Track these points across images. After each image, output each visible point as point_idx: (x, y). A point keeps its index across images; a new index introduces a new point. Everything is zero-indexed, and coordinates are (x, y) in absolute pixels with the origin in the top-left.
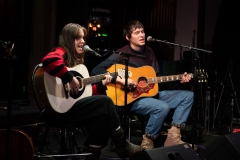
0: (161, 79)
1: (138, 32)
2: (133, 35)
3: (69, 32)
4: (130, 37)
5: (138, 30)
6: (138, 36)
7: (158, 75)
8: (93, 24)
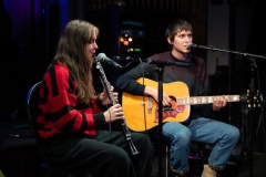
0: (196, 101)
1: (183, 36)
5: (183, 32)
6: (182, 41)
7: (192, 94)
8: (124, 37)
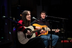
2: (41, 15)
3: (24, 13)
4: (41, 16)
5: (43, 14)
